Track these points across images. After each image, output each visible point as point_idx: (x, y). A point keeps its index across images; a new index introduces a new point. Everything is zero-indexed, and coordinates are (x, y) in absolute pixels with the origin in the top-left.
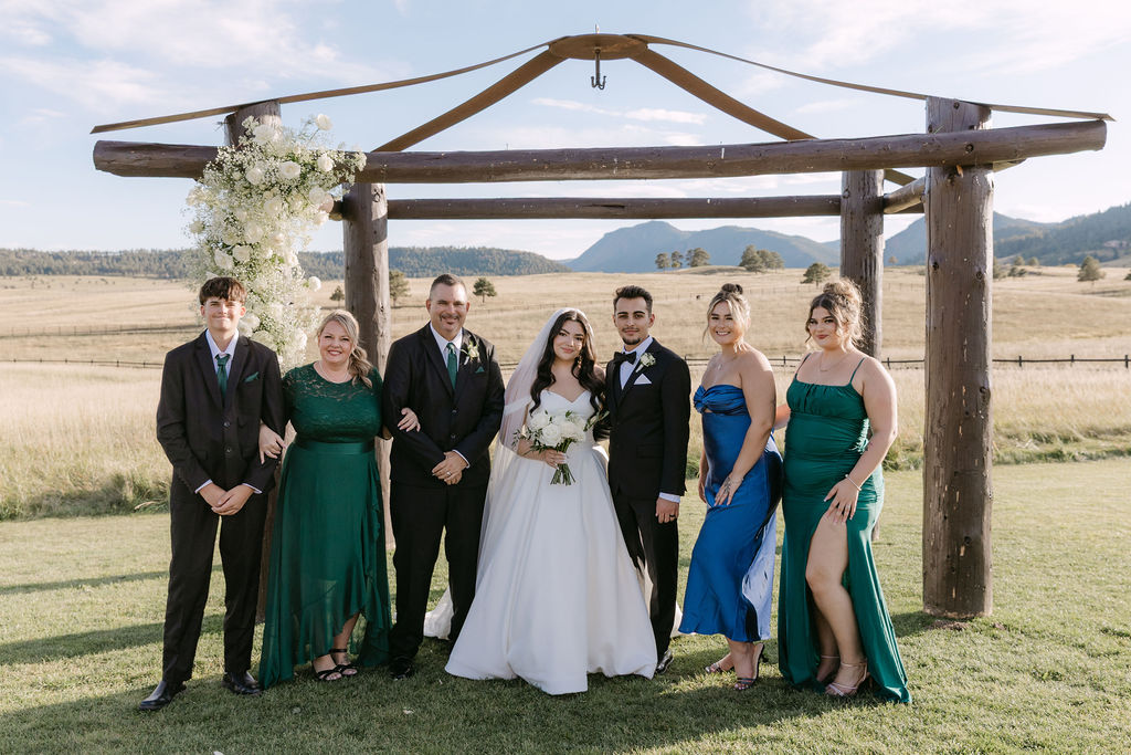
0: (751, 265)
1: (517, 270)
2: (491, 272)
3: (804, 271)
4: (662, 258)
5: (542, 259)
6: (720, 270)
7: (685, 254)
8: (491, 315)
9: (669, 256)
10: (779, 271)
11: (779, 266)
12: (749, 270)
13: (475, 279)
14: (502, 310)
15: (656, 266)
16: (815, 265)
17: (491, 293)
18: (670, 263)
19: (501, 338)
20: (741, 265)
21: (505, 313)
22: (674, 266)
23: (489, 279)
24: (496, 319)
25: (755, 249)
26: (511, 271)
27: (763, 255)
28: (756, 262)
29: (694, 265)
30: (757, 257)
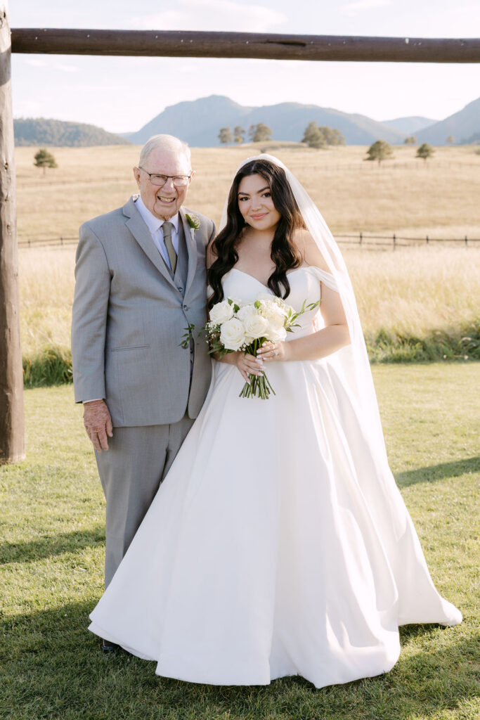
0: (313, 142)
1: (76, 142)
2: (49, 143)
3: (367, 148)
4: (225, 133)
5: (102, 132)
6: (283, 147)
7: (247, 128)
8: (54, 188)
9: (231, 131)
10: (341, 148)
11: (340, 143)
12: (312, 146)
13: (35, 150)
14: (64, 183)
15: (218, 141)
16: (378, 143)
17: (52, 164)
18: (233, 138)
19: (64, 211)
20: (304, 141)
21: (67, 186)
22: (237, 141)
23: (50, 150)
24: (59, 191)
25: (318, 125)
26: (69, 143)
27: (325, 132)
28: (318, 139)
29: (256, 139)
30: (320, 134)
